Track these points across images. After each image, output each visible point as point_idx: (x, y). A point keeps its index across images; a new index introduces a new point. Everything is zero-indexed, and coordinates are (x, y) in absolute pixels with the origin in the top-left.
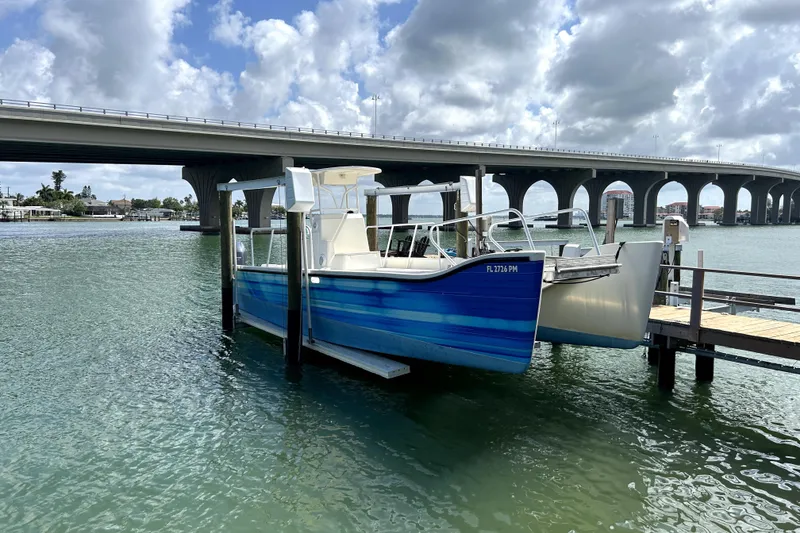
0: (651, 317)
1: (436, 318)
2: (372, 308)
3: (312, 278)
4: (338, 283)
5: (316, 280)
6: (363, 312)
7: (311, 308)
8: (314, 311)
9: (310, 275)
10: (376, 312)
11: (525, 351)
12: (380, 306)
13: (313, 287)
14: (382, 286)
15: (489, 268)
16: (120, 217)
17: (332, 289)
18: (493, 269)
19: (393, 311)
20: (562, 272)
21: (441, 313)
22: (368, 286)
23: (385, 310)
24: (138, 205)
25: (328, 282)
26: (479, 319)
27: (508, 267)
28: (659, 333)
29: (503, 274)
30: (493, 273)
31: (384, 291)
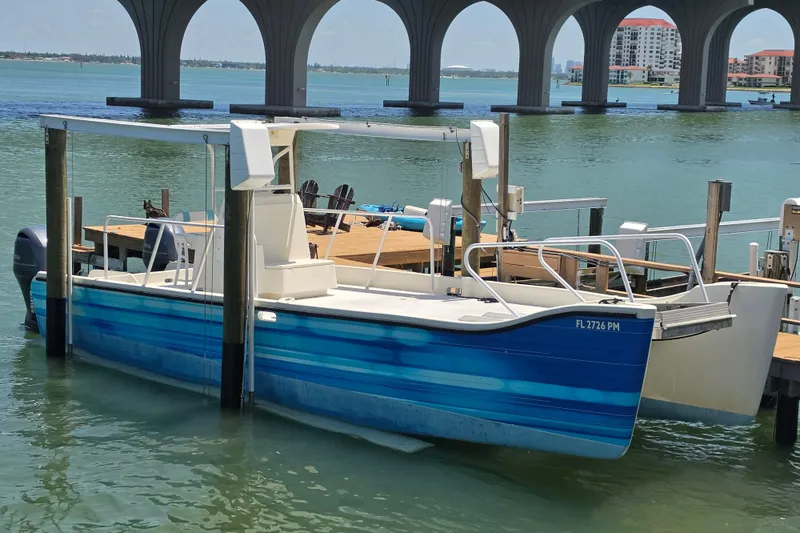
0: (777, 354)
1: (494, 384)
2: (379, 365)
3: (260, 312)
4: (313, 325)
5: (268, 317)
6: (362, 369)
7: (258, 359)
8: (261, 364)
9: (258, 309)
10: (387, 372)
11: (623, 430)
12: (396, 363)
13: (262, 328)
14: (400, 335)
15: (579, 323)
17: (303, 332)
18: (585, 324)
19: (419, 371)
20: (669, 329)
21: (501, 378)
22: (378, 332)
25: (293, 322)
26: (556, 387)
27: (606, 324)
28: (778, 376)
29: (601, 332)
30: (586, 330)
31: (403, 342)
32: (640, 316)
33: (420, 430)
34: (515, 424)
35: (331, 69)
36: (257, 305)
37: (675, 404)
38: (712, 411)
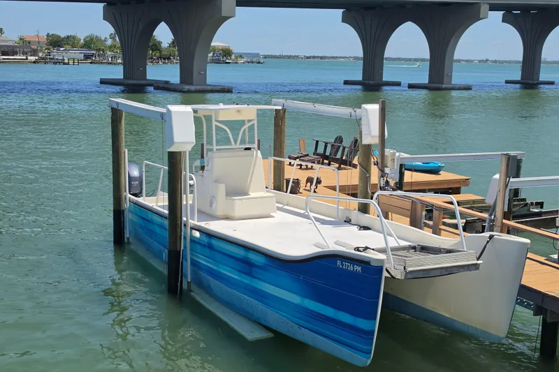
1: (296, 299)
2: (243, 275)
3: (193, 231)
4: (215, 242)
5: (196, 234)
6: (235, 276)
7: (192, 259)
9: (192, 228)
10: (246, 280)
12: (250, 275)
13: (193, 240)
14: (253, 257)
15: (339, 263)
16: (32, 58)
17: (210, 247)
18: (342, 265)
19: (261, 283)
20: (411, 272)
22: (240, 253)
23: (254, 280)
24: (56, 42)
25: (206, 239)
26: (330, 309)
27: (353, 266)
28: (540, 305)
29: (350, 271)
30: (342, 269)
31: (254, 262)
32: (373, 264)
33: (263, 322)
34: (309, 329)
35: (495, 62)
36: (192, 225)
37: (453, 320)
38: (476, 329)
